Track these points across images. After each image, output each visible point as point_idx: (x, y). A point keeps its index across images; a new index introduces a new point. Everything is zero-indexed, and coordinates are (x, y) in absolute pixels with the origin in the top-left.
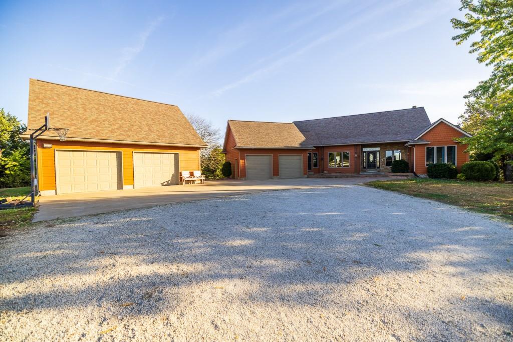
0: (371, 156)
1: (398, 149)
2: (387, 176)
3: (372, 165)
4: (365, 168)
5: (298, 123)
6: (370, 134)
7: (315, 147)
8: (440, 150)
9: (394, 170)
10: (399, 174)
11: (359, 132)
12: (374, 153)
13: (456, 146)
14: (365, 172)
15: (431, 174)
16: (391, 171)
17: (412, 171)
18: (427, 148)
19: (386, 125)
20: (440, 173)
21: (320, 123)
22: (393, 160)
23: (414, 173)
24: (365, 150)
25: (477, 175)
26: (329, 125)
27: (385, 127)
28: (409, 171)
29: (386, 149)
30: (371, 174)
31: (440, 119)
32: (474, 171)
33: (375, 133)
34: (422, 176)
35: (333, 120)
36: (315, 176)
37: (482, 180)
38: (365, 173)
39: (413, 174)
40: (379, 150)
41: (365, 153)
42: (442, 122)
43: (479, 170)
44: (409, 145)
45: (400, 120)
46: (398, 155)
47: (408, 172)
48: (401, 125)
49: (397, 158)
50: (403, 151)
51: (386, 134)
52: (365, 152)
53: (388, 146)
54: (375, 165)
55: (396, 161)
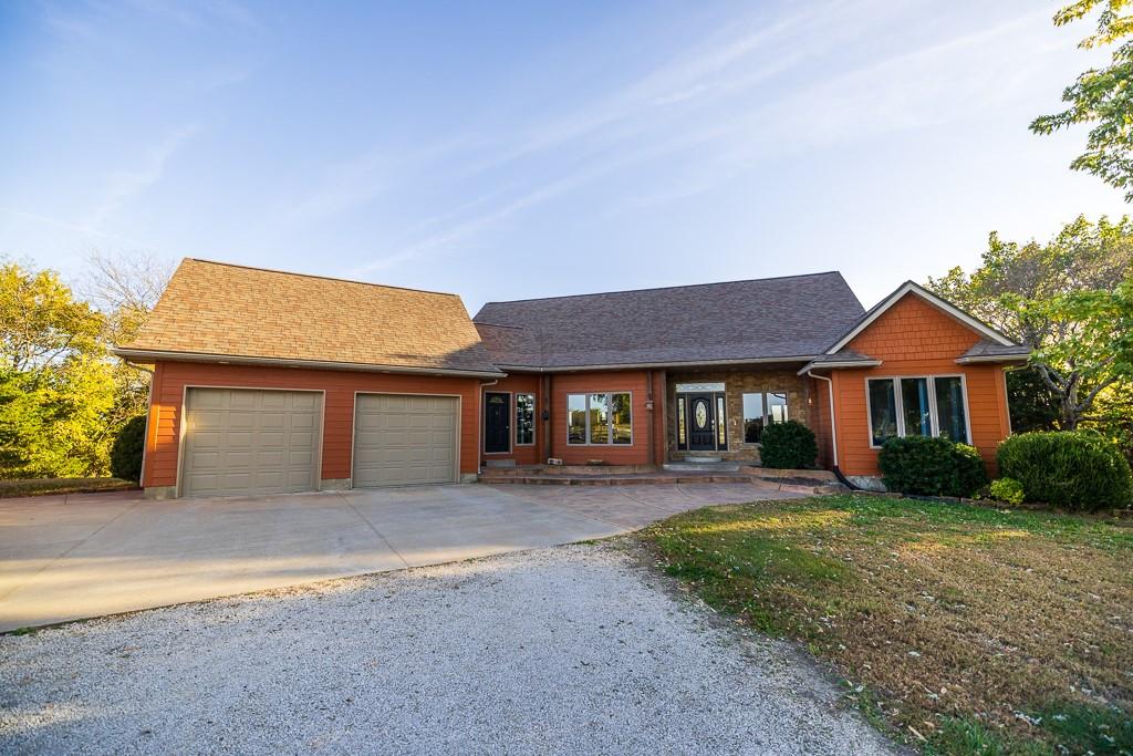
0: (701, 410)
1: (777, 390)
2: (745, 480)
3: (702, 439)
4: (682, 447)
5: (500, 307)
6: (695, 339)
7: (505, 371)
8: (912, 390)
9: (770, 460)
10: (785, 473)
11: (662, 334)
12: (707, 399)
13: (963, 377)
14: (682, 461)
15: (896, 477)
16: (759, 461)
17: (827, 465)
18: (873, 384)
19: (738, 315)
20: (932, 475)
21: (558, 308)
22: (765, 424)
23: (836, 470)
24: (681, 388)
25: (1069, 489)
26: (583, 311)
27: (737, 320)
28: (817, 460)
29: (743, 389)
30: (699, 469)
31: (905, 284)
32: (1052, 470)
33: (707, 336)
34: (864, 482)
35: (595, 301)
36: (512, 475)
37: (1086, 509)
38: (679, 468)
39: (830, 475)
40: (723, 390)
41: (681, 400)
42: (910, 293)
43: (1075, 468)
44: (813, 371)
45: (777, 301)
46: (779, 410)
47: (812, 467)
48: (782, 315)
49: (777, 418)
50: (794, 395)
51: (740, 339)
52: (682, 395)
53: (750, 380)
54: (712, 438)
55: (773, 426)
